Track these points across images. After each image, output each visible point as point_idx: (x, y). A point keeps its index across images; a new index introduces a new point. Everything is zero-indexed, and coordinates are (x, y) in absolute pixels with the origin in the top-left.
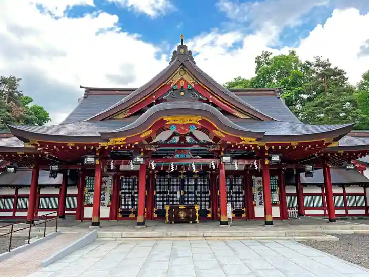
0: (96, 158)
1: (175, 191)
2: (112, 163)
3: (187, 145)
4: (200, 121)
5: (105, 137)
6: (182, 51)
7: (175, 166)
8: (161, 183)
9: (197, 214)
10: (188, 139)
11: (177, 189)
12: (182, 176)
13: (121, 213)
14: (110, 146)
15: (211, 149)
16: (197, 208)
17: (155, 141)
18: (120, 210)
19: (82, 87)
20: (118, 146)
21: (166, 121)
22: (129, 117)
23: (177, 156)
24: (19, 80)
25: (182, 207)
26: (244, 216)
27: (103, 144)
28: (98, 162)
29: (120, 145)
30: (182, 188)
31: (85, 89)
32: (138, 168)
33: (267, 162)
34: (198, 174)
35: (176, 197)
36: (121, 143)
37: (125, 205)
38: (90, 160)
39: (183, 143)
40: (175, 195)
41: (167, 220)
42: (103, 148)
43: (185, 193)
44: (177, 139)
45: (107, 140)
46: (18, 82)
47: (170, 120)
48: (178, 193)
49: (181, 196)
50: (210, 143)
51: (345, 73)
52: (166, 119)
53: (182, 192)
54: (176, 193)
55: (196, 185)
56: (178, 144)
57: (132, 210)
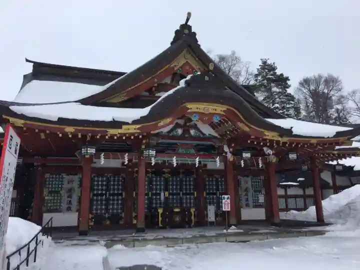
1: (158, 191)
4: (224, 111)
6: (186, 31)
7: (178, 161)
9: (193, 218)
10: (192, 132)
11: (160, 190)
12: (166, 176)
14: (122, 135)
16: (193, 210)
18: (91, 216)
20: (131, 135)
21: (188, 109)
23: (180, 151)
25: (177, 210)
27: (113, 131)
29: (133, 134)
30: (166, 189)
31: (32, 64)
33: (274, 160)
35: (160, 199)
36: (135, 131)
37: (97, 210)
38: (91, 151)
39: (187, 136)
40: (158, 197)
41: (160, 225)
42: (112, 136)
43: (169, 194)
44: (180, 131)
47: (192, 107)
48: (162, 194)
49: (166, 198)
50: (216, 137)
51: (289, 80)
52: (189, 106)
53: (167, 193)
54: (160, 194)
55: (181, 185)
56: (182, 137)
57: (107, 215)
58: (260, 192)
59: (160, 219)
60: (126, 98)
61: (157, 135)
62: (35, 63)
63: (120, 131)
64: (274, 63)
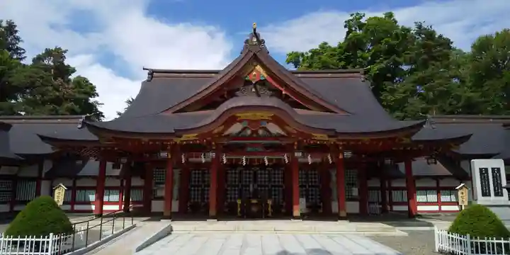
0: (168, 153)
1: (248, 183)
2: (183, 156)
3: (259, 138)
4: (271, 117)
5: (178, 133)
6: (255, 39)
7: (246, 160)
8: (232, 176)
9: (270, 209)
10: (261, 132)
11: (249, 181)
12: (255, 169)
13: (191, 206)
15: (284, 143)
16: (270, 202)
17: (226, 133)
18: (189, 204)
19: (144, 69)
21: (238, 117)
23: (249, 149)
24: (65, 52)
25: (254, 201)
26: (321, 211)
27: (176, 140)
28: (170, 156)
30: (255, 182)
31: (148, 71)
32: (209, 161)
33: (341, 157)
34: (271, 166)
35: (249, 190)
36: (193, 138)
37: (194, 198)
38: (164, 154)
39: (255, 135)
40: (248, 188)
41: (239, 214)
43: (258, 186)
44: (249, 132)
45: (181, 136)
46: (65, 55)
47: (241, 115)
48: (251, 186)
49: (254, 190)
50: (283, 136)
52: (238, 115)
53: (256, 186)
54: (249, 186)
55: (270, 178)
56: (250, 138)
57: (203, 204)
58: (353, 185)
59: (239, 209)
61: (225, 136)
62: (150, 70)
63: (181, 139)
64: (431, 27)
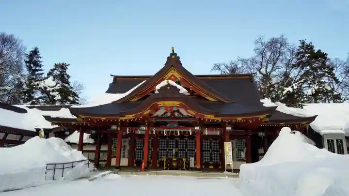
0: (117, 127)
1: (171, 148)
2: (128, 129)
3: (176, 118)
4: (179, 105)
6: (173, 57)
7: (166, 132)
8: (163, 144)
10: (176, 114)
11: (173, 147)
12: (177, 139)
13: (136, 163)
14: (126, 120)
16: (184, 160)
17: (155, 115)
18: (135, 161)
19: (112, 75)
20: (130, 120)
21: (159, 105)
22: (139, 100)
23: (168, 125)
25: (175, 159)
27: (121, 118)
28: (119, 129)
30: (177, 147)
31: (113, 77)
32: (143, 132)
35: (172, 152)
36: (132, 118)
37: (138, 157)
38: (114, 128)
39: (173, 116)
41: (165, 168)
42: (122, 120)
43: (179, 150)
44: (169, 114)
45: (124, 116)
47: (161, 103)
48: (174, 150)
49: (176, 152)
51: (327, 55)
52: (158, 103)
53: (177, 150)
54: (172, 150)
55: (186, 145)
56: (170, 118)
58: (243, 150)
59: (165, 164)
60: (139, 98)
61: (156, 117)
62: (115, 76)
63: (125, 118)
64: (311, 43)
